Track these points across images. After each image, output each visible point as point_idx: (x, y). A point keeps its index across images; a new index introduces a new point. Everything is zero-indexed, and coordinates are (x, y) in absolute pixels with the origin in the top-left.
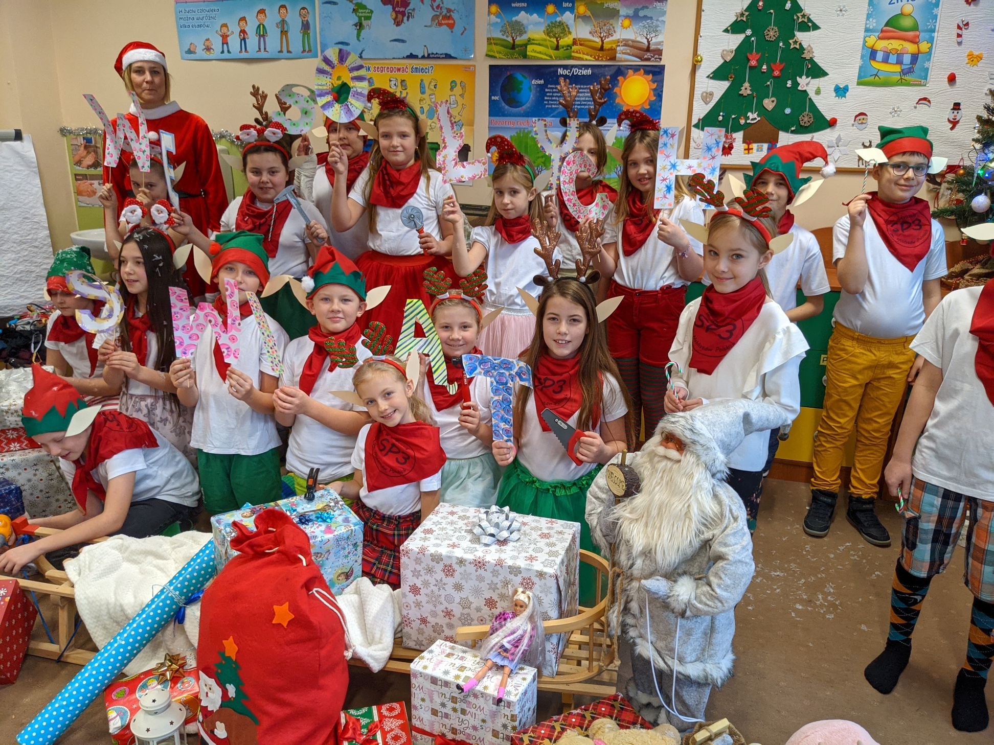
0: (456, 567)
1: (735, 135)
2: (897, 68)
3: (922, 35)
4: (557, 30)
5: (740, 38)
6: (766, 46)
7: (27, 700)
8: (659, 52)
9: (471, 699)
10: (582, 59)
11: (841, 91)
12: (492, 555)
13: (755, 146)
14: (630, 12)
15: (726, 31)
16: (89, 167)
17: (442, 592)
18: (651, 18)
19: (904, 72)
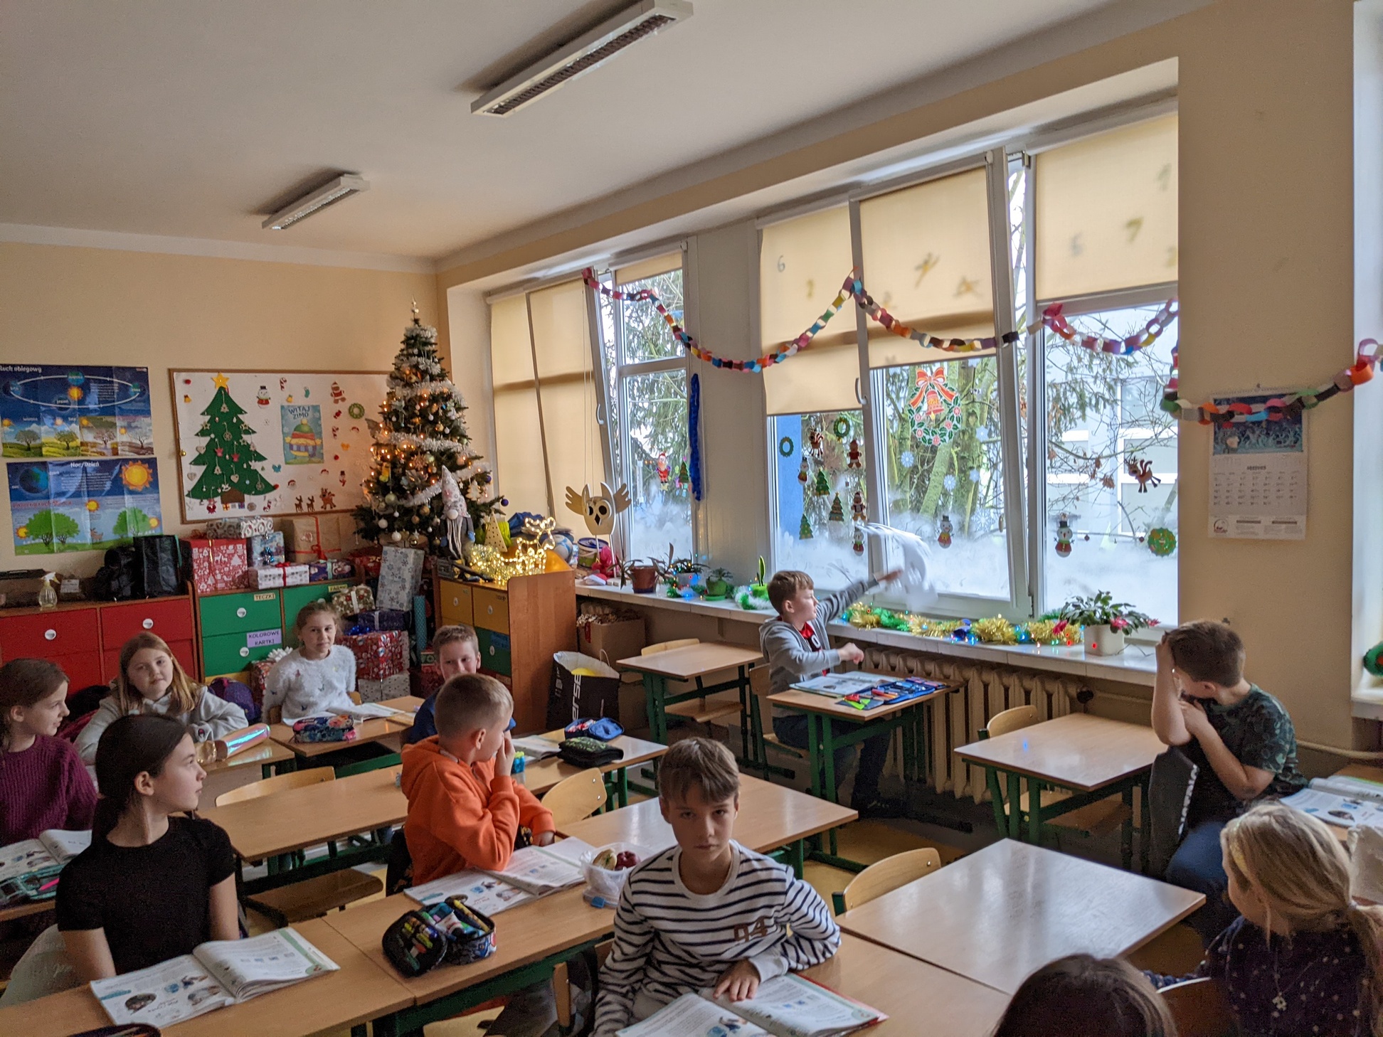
1: (215, 500)
2: (306, 454)
3: (316, 435)
4: (66, 436)
5: (208, 439)
8: (151, 450)
10: (90, 456)
11: (277, 469)
13: (230, 505)
14: (125, 424)
15: (197, 435)
18: (141, 428)
19: (312, 456)
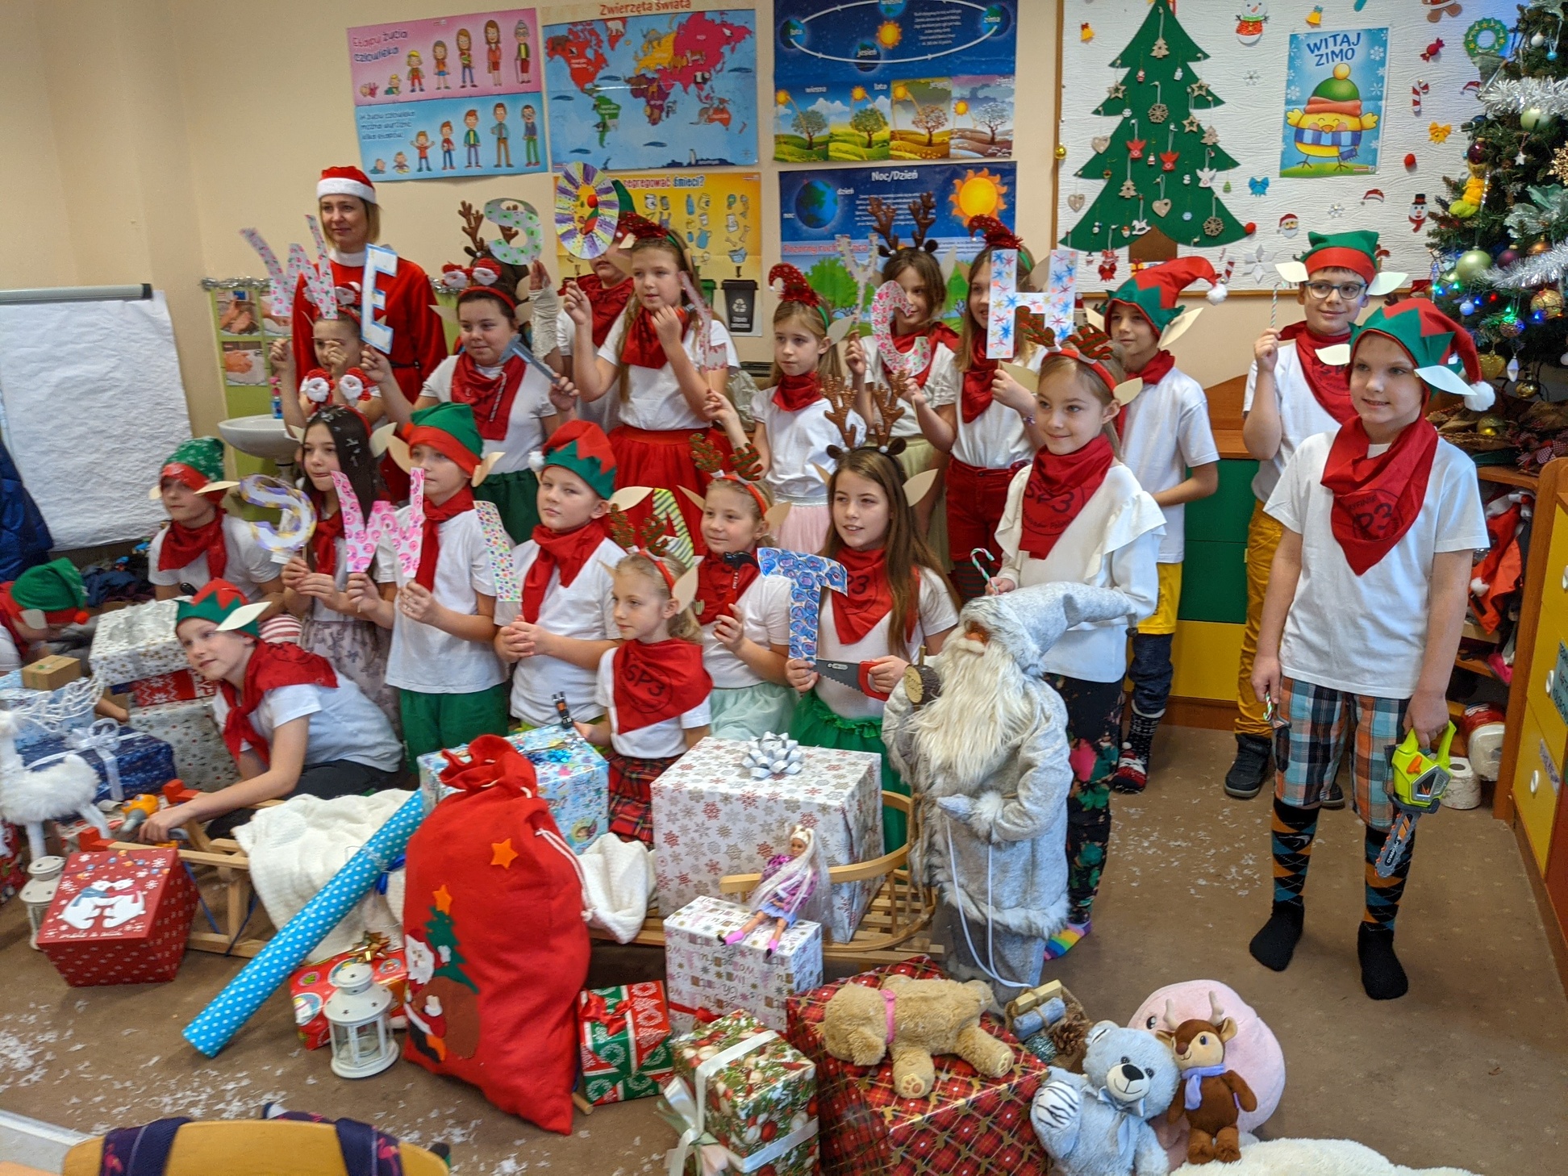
0: (720, 805)
1: (1117, 252)
2: (1334, 152)
3: (1365, 105)
4: (867, 120)
5: (1115, 122)
6: (1152, 131)
7: (190, 999)
8: (1008, 144)
9: (738, 959)
10: (903, 158)
11: (1259, 187)
12: (765, 789)
14: (966, 93)
15: (1097, 112)
16: (242, 331)
17: (705, 840)
18: (994, 100)
19: (1343, 157)
